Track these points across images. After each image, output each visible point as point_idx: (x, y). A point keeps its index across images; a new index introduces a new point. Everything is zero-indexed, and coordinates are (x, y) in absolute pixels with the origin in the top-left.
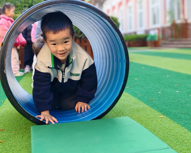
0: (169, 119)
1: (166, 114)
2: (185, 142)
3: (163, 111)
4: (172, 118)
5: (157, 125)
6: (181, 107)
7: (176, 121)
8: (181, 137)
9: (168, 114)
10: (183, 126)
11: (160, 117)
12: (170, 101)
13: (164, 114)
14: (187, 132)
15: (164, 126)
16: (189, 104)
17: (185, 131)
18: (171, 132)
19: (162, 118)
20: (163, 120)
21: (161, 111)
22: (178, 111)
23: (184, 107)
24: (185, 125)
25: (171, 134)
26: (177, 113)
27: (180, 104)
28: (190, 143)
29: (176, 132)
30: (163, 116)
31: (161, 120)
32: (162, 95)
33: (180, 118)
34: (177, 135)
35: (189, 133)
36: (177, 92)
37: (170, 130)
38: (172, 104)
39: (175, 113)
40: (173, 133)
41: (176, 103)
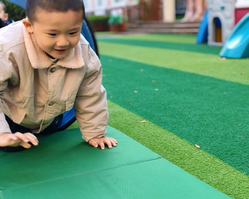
0: (153, 124)
1: (149, 118)
2: (176, 150)
3: (144, 114)
4: (156, 122)
5: (140, 132)
7: (161, 126)
8: (170, 144)
9: (151, 118)
10: (170, 131)
11: (142, 123)
12: (150, 102)
13: (146, 118)
14: (176, 139)
15: (149, 133)
16: (173, 104)
17: (174, 137)
18: (158, 139)
19: (145, 123)
20: (146, 125)
21: (142, 115)
22: (161, 113)
23: (168, 108)
24: (172, 130)
25: (159, 142)
26: (161, 116)
27: (162, 105)
28: (182, 151)
29: (164, 139)
30: (145, 121)
31: (144, 126)
32: (139, 94)
33: (166, 123)
34: (165, 142)
35: (179, 140)
36: (157, 91)
37: (157, 137)
38: (153, 105)
39: (158, 116)
40: (161, 141)
41: (158, 103)
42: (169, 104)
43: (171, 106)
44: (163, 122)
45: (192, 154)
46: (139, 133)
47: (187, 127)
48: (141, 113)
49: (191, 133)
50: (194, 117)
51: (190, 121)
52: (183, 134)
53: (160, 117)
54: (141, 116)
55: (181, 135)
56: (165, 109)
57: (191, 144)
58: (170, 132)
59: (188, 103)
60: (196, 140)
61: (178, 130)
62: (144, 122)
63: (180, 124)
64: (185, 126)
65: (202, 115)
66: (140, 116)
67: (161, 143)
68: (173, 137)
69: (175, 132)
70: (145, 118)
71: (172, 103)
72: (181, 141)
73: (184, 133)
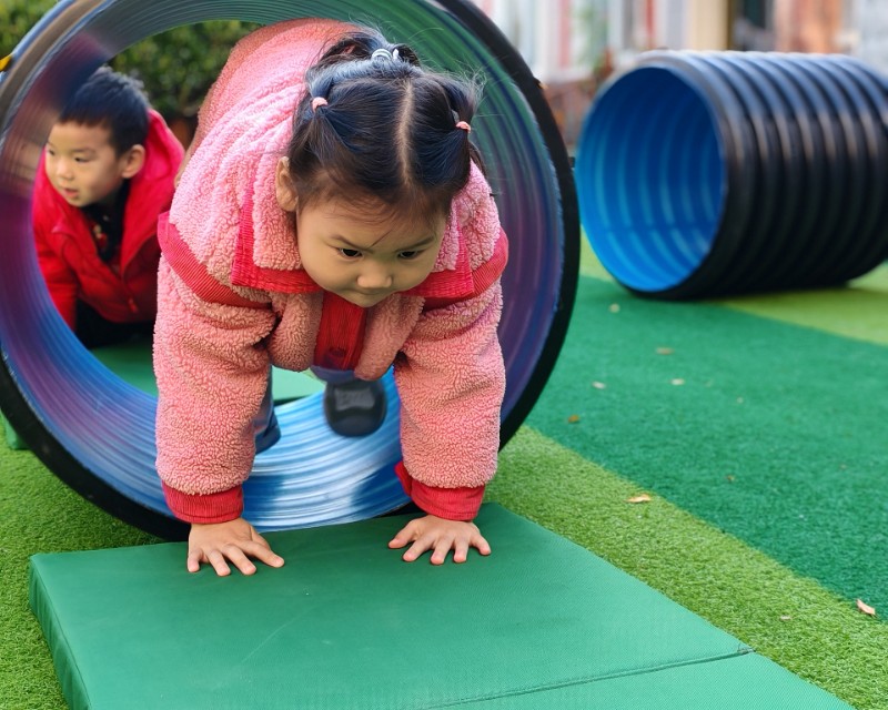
0: (679, 512)
1: (660, 488)
2: (784, 618)
3: (639, 470)
4: (691, 504)
5: (631, 539)
6: (714, 455)
7: (715, 521)
8: (756, 594)
9: (667, 487)
10: (751, 542)
11: (637, 503)
12: (657, 428)
13: (649, 487)
14: (777, 574)
15: (667, 544)
16: (746, 440)
17: (768, 568)
18: (706, 572)
19: (646, 506)
20: (651, 514)
21: (630, 474)
22: (704, 471)
23: (729, 454)
24: (758, 539)
25: (711, 582)
26: (706, 483)
27: (706, 439)
28: (808, 625)
29: (729, 571)
30: (647, 498)
31: (646, 516)
32: (614, 396)
33: (728, 508)
34: (735, 585)
35: (790, 578)
36: (679, 386)
37: (702, 564)
38: (669, 440)
39: (696, 482)
40: (717, 577)
41: (687, 433)
42: (731, 437)
43: (742, 446)
44: (719, 505)
45: (847, 637)
46: (630, 543)
47: (812, 530)
48: (627, 468)
49: (833, 555)
50: (835, 494)
51: (822, 507)
52: (800, 555)
53: (702, 486)
54: (630, 479)
55: (793, 559)
56: (719, 454)
57: (839, 597)
58: (749, 545)
59: (806, 438)
60: (857, 584)
61: (781, 542)
62: (642, 502)
63: (787, 518)
64: (804, 525)
65: (864, 487)
66: (626, 477)
67: (721, 589)
68: (763, 568)
69: (770, 547)
70: (646, 484)
71: (742, 434)
72: (800, 582)
73: (807, 553)
